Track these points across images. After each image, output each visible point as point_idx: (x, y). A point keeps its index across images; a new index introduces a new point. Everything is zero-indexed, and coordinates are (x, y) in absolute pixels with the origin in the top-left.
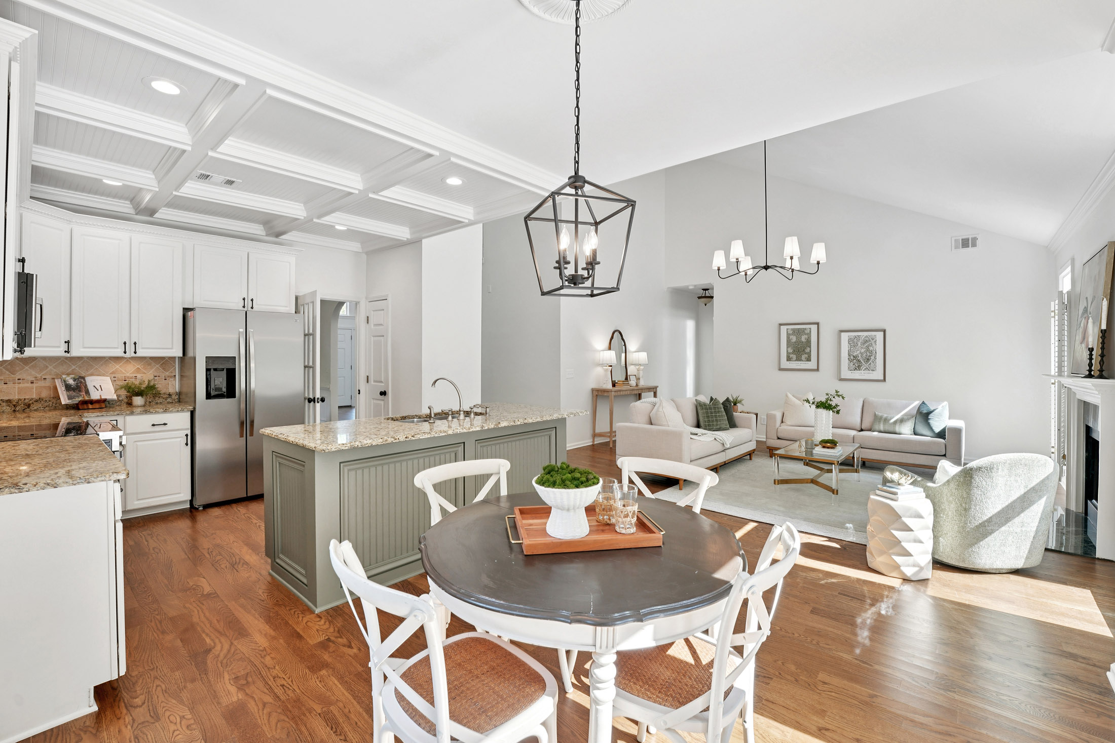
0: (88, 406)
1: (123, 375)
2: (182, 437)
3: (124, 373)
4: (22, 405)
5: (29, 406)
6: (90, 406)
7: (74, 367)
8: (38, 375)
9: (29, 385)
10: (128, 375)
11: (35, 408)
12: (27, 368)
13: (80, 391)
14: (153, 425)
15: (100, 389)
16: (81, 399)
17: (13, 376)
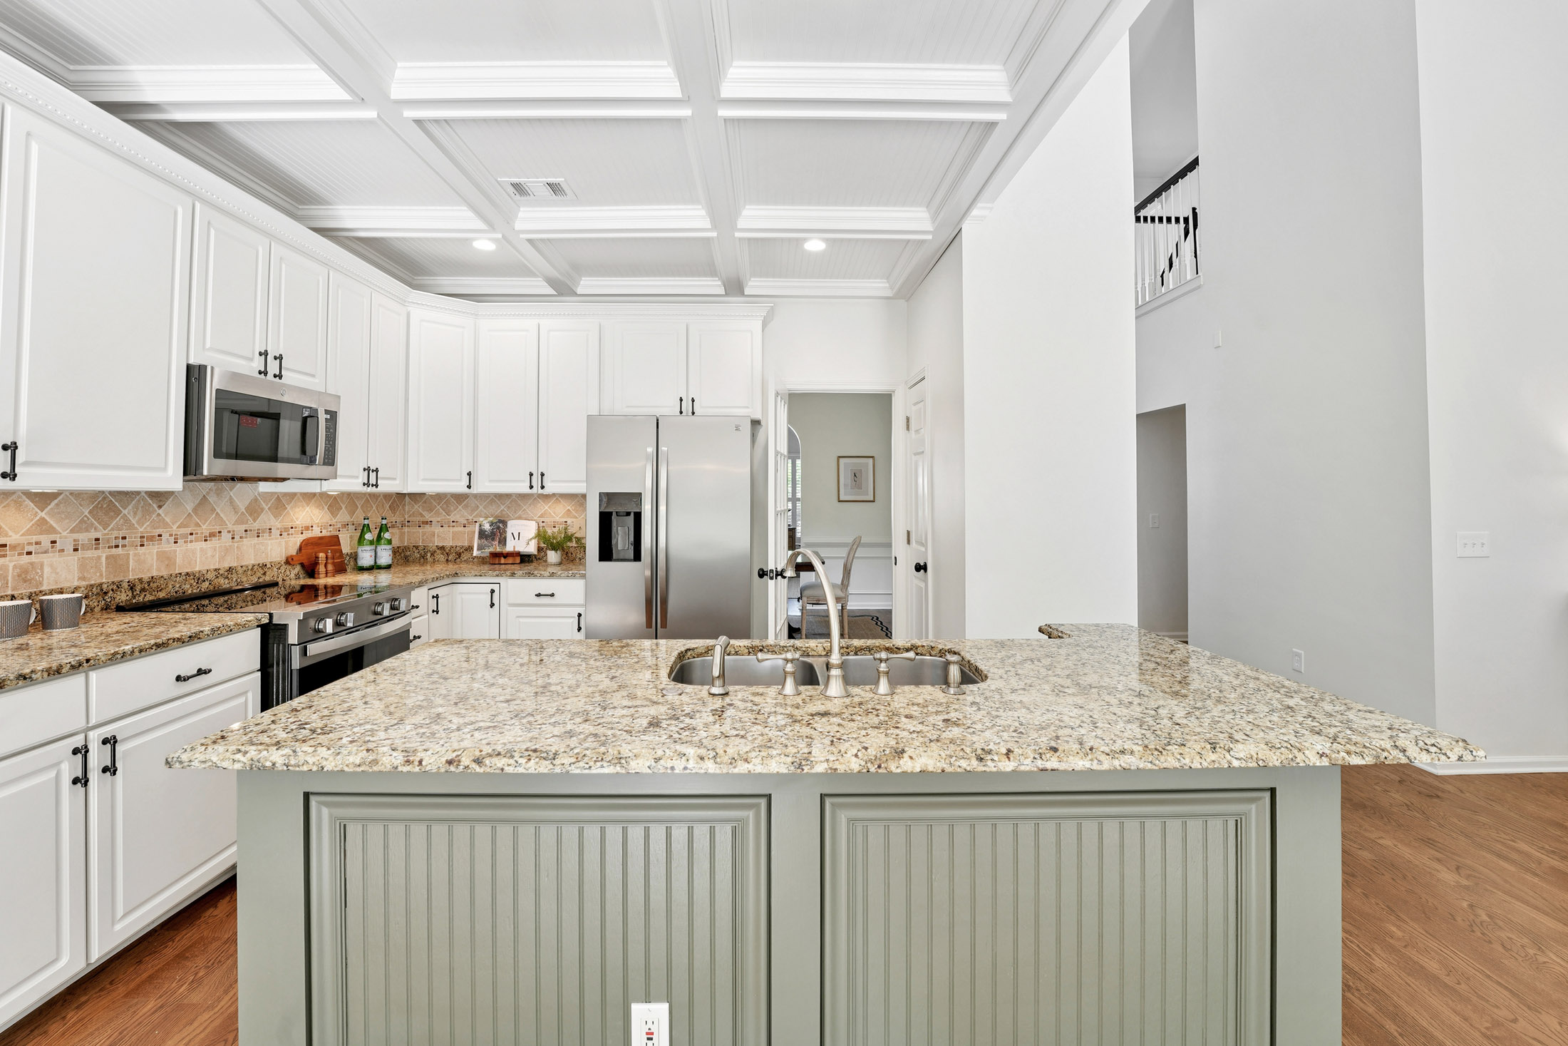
0: (500, 560)
1: (552, 520)
2: (574, 617)
3: (553, 517)
4: (454, 554)
5: (459, 555)
6: (503, 560)
7: (503, 507)
8: (470, 518)
9: (462, 529)
10: (557, 519)
11: (465, 558)
12: (460, 507)
13: (493, 539)
14: (538, 595)
15: (517, 538)
16: (492, 550)
17: (448, 517)
